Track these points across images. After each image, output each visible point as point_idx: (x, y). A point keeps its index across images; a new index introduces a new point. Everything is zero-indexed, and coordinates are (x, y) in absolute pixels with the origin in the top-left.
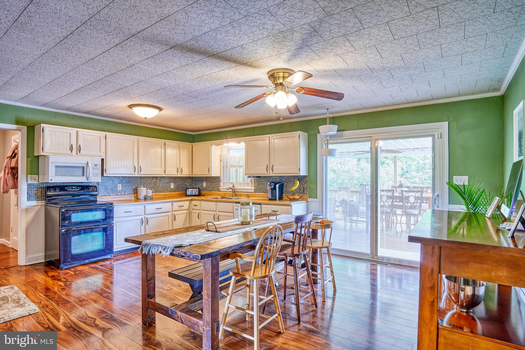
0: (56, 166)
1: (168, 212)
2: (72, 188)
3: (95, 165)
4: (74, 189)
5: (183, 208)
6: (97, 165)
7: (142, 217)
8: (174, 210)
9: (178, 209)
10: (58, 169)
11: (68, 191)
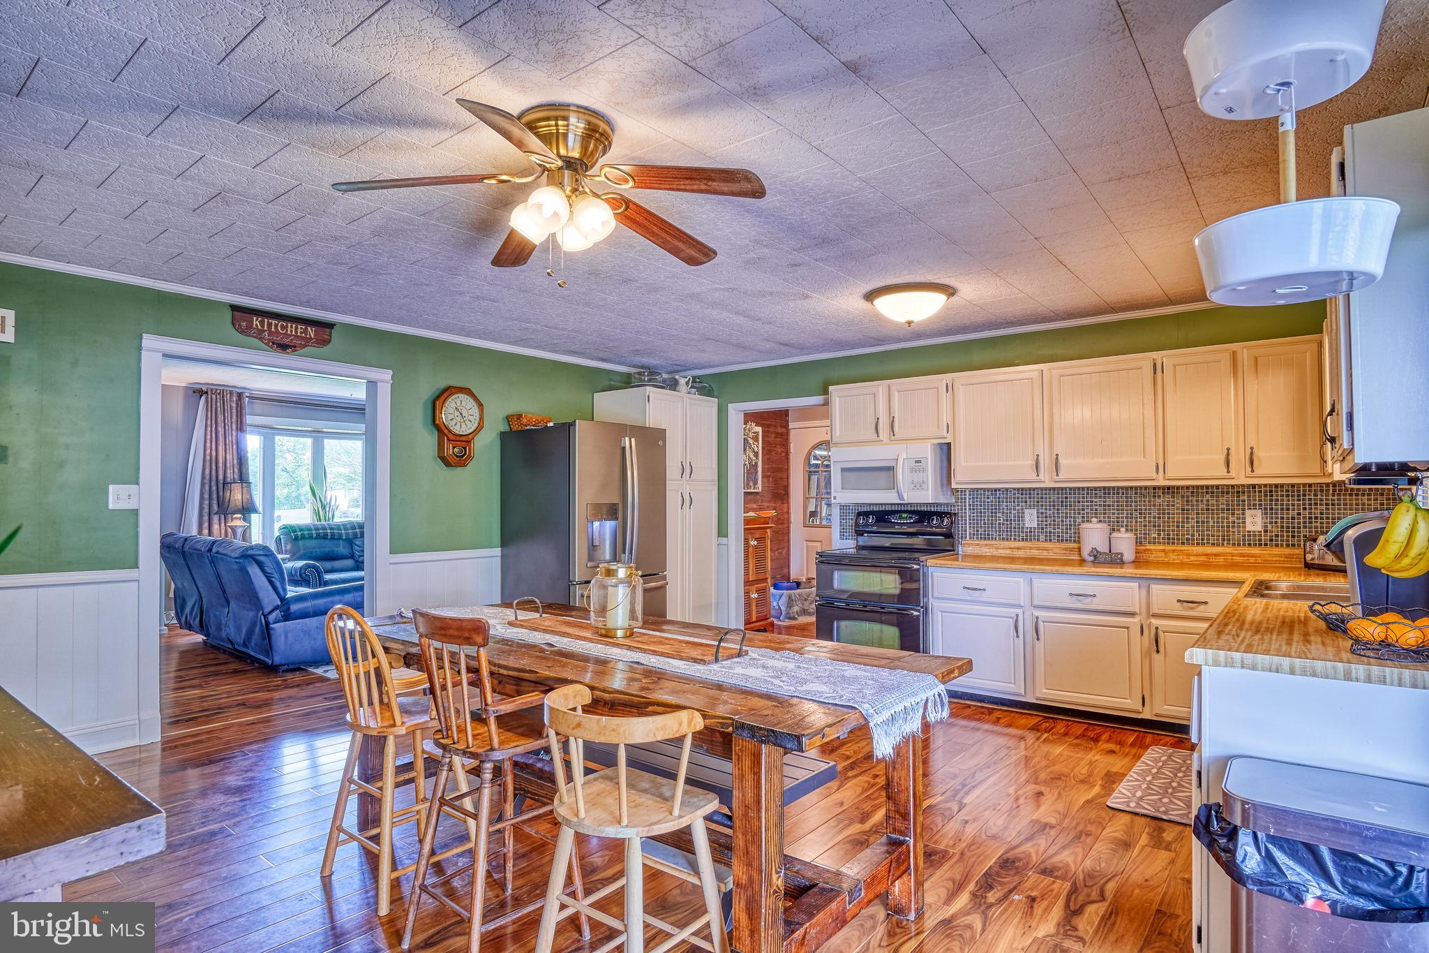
0: (843, 470)
1: (1132, 614)
2: (901, 518)
3: (916, 462)
4: (904, 518)
5: (1200, 611)
6: (920, 462)
7: (1020, 611)
8: (1156, 611)
9: (1179, 610)
10: (846, 474)
11: (891, 522)
